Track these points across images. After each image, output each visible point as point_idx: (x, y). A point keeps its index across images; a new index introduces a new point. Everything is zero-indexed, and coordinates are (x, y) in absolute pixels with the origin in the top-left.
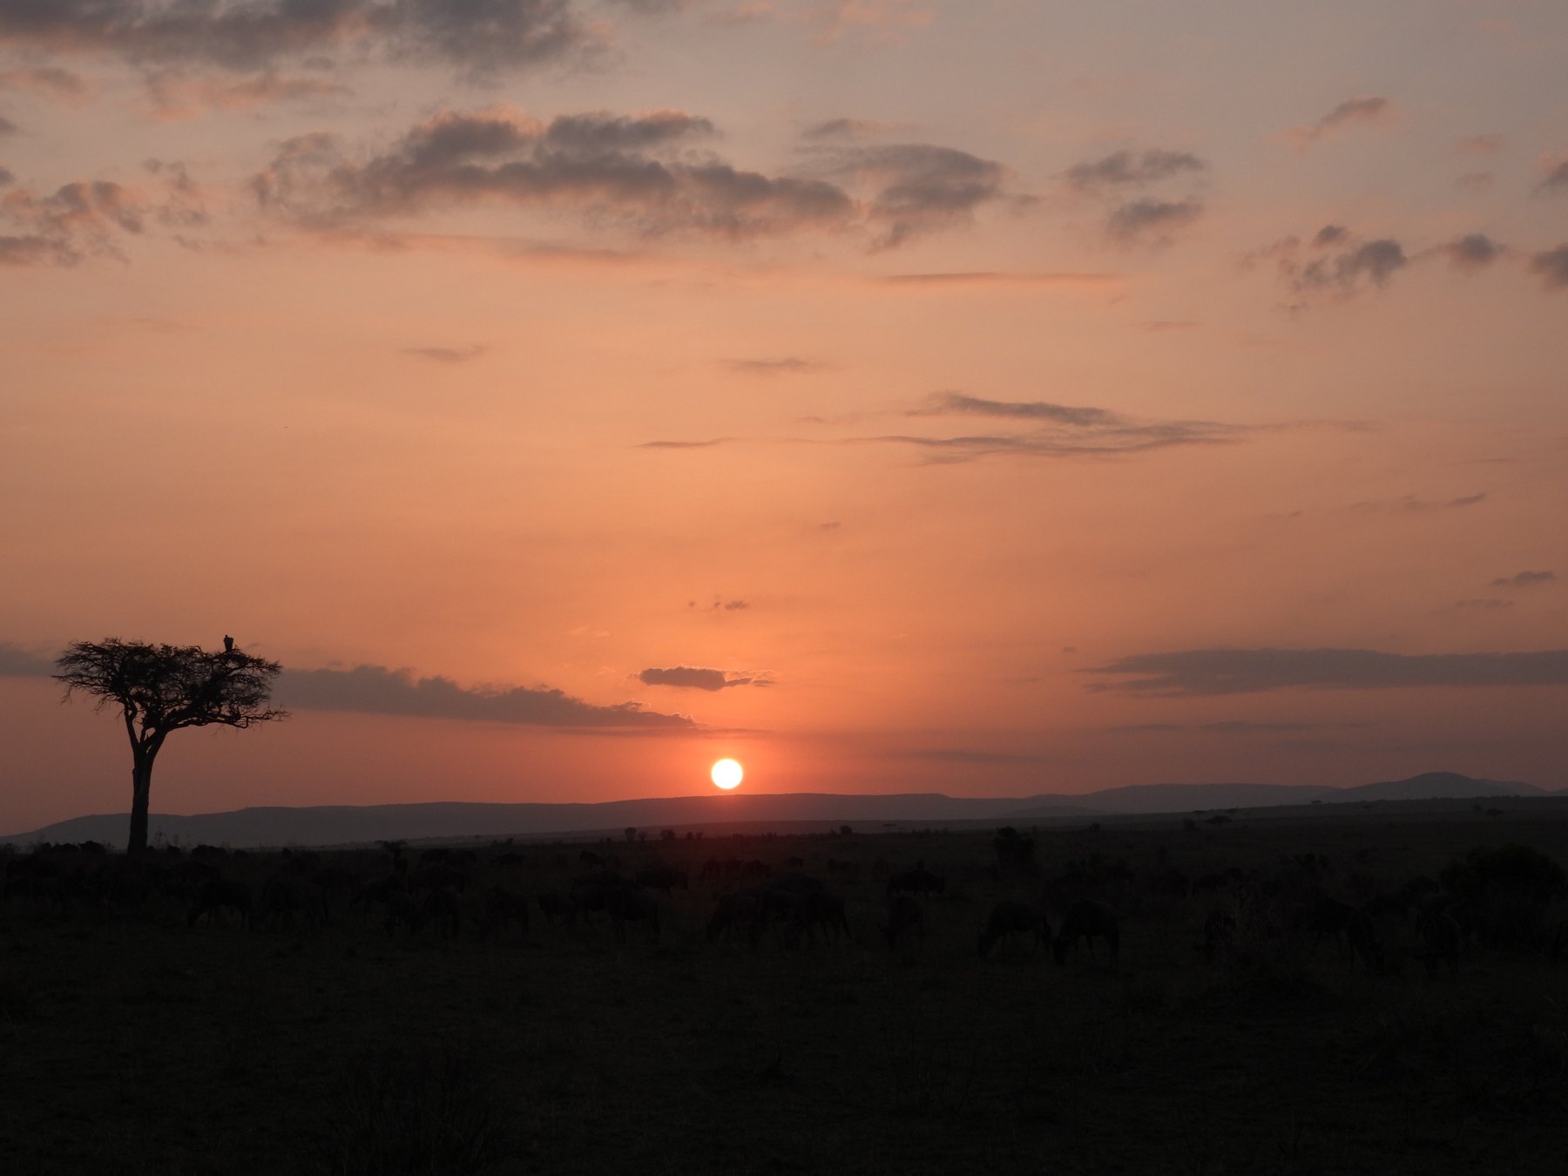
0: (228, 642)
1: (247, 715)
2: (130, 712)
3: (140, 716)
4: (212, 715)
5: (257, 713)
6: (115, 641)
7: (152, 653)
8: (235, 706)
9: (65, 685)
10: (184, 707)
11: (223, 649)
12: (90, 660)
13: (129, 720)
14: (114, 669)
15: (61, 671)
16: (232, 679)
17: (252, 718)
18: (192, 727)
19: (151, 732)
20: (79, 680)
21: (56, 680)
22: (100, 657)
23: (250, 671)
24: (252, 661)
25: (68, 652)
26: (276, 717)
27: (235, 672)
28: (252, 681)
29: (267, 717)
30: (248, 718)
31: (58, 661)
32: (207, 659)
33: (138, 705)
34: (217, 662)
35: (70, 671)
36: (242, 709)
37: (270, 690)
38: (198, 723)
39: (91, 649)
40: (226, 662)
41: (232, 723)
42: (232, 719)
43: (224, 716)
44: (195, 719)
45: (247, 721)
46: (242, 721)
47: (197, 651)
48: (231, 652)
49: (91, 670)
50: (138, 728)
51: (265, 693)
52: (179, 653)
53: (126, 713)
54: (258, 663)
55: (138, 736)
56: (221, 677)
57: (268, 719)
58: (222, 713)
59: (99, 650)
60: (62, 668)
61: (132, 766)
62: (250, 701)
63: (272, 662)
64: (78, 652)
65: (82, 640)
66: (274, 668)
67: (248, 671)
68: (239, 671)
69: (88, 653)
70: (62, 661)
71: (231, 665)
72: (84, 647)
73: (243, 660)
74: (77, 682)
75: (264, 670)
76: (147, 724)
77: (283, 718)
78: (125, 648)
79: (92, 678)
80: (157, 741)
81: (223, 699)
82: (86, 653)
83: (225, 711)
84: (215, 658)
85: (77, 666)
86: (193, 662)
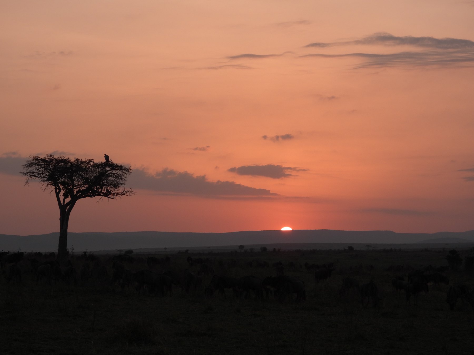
0: (107, 157)
1: (114, 192)
2: (58, 190)
3: (62, 192)
4: (98, 192)
5: (118, 192)
6: (51, 156)
7: (69, 162)
8: (108, 188)
9: (26, 177)
10: (84, 188)
11: (104, 161)
12: (38, 165)
13: (57, 194)
14: (50, 170)
15: (25, 171)
16: (108, 176)
17: (116, 194)
18: (88, 198)
19: (68, 199)
20: (32, 174)
21: (22, 174)
22: (43, 163)
23: (117, 171)
24: (117, 166)
25: (29, 161)
26: (128, 194)
27: (109, 172)
28: (117, 176)
29: (123, 193)
30: (114, 194)
31: (23, 166)
32: (96, 165)
33: (61, 187)
34: (101, 167)
35: (28, 171)
36: (112, 190)
37: (125, 180)
38: (91, 196)
39: (40, 160)
40: (105, 167)
41: (107, 196)
42: (107, 194)
43: (103, 193)
44: (89, 194)
45: (114, 196)
46: (112, 195)
47: (92, 161)
48: (108, 163)
49: (40, 170)
50: (62, 198)
51: (123, 182)
52: (82, 162)
53: (56, 191)
54: (121, 168)
55: (62, 202)
56: (103, 174)
57: (123, 194)
58: (102, 192)
59: (43, 160)
60: (25, 169)
61: (59, 216)
62: (115, 186)
63: (127, 167)
64: (33, 162)
65: (35, 156)
66: (128, 170)
67: (115, 172)
68: (110, 172)
69: (38, 162)
70: (25, 165)
71: (107, 168)
72: (36, 159)
73: (113, 166)
74: (32, 176)
75: (123, 171)
76: (66, 196)
77: (131, 194)
78: (56, 159)
79: (39, 174)
80: (72, 204)
81: (103, 185)
82: (37, 161)
83: (104, 191)
84: (100, 165)
85: (33, 168)
86: (89, 167)
